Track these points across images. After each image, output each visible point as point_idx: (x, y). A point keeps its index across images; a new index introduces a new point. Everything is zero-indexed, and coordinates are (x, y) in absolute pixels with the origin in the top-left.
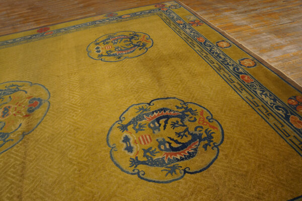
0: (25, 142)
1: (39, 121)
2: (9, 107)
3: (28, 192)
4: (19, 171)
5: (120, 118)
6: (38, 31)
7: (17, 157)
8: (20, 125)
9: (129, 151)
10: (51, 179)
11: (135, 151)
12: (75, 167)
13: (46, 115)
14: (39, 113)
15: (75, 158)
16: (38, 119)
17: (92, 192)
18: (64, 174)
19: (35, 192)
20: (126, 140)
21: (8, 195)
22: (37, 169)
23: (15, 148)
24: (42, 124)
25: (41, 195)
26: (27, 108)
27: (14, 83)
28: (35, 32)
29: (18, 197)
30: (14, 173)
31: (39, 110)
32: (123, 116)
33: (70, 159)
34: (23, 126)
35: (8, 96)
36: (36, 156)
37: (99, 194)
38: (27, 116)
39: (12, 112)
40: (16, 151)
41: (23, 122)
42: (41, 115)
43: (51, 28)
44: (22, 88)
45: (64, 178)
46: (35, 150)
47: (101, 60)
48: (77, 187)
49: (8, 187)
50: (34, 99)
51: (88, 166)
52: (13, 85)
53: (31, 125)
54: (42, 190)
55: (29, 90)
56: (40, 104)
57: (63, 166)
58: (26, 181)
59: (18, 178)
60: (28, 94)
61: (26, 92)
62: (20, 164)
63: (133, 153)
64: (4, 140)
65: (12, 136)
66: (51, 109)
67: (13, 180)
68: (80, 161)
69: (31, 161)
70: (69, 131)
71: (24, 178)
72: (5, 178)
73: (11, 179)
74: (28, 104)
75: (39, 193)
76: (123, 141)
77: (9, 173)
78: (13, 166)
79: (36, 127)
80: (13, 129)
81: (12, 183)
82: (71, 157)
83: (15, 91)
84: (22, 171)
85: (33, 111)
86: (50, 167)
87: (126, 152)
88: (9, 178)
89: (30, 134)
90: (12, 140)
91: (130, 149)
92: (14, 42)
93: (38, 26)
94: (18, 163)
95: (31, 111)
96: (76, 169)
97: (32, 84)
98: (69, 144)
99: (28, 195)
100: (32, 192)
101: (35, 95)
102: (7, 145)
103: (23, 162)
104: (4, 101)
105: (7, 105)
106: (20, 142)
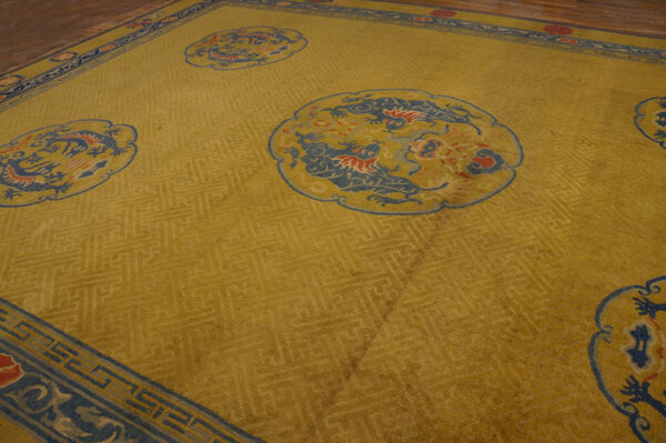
0: (440, 218)
1: (482, 196)
2: (439, 144)
3: (406, 306)
4: (408, 262)
5: (649, 283)
6: (546, 29)
7: (415, 237)
8: (445, 185)
9: (635, 360)
10: (455, 310)
11: (648, 369)
12: (510, 319)
13: (498, 192)
14: (488, 182)
15: (517, 303)
16: (481, 191)
17: (518, 385)
18: (482, 317)
19: (418, 314)
20: (641, 334)
21: (375, 290)
22: (439, 278)
23: (419, 219)
24: (484, 205)
25: (426, 327)
26: (469, 161)
27: (465, 106)
28: (540, 27)
29: (388, 303)
30: (399, 260)
31: (490, 176)
32: (657, 283)
33: (508, 299)
34: (449, 189)
35: (445, 123)
36: (449, 254)
37: (530, 398)
38: (462, 175)
39: (439, 154)
40: (419, 226)
41: (453, 183)
42: (489, 187)
43: (576, 33)
44: (474, 121)
45: (480, 326)
46: (451, 243)
47: (661, 144)
48: (494, 357)
49: (380, 276)
50: (490, 152)
51: (535, 332)
52: (461, 109)
53: (464, 195)
54: (431, 319)
55: (487, 131)
56: (497, 168)
57: (489, 302)
58: (411, 286)
59: (402, 271)
60: (482, 138)
61: (480, 133)
62: (415, 252)
63: (642, 371)
64: (407, 196)
65: (422, 196)
66: (513, 186)
67: (393, 271)
68: (525, 314)
69: (435, 258)
70: (531, 248)
71: (411, 279)
72: (381, 259)
73: (391, 268)
74: (475, 155)
75: (423, 321)
76: (632, 333)
77: (391, 255)
78: (403, 248)
79: (472, 204)
80: (431, 184)
81: (389, 274)
82: (511, 295)
83: (460, 121)
84: (412, 265)
85: (479, 172)
86: (463, 288)
87: (629, 358)
88: (388, 263)
89: (456, 211)
90: (420, 203)
91: (639, 358)
92: (493, 31)
93: (550, 19)
94: (414, 247)
95: (473, 170)
96: (508, 324)
97: (495, 123)
98: (519, 272)
99: (405, 310)
100: (414, 311)
101: (494, 146)
102: (408, 207)
103: (421, 251)
104: (435, 129)
105: (437, 138)
106: (432, 215)
